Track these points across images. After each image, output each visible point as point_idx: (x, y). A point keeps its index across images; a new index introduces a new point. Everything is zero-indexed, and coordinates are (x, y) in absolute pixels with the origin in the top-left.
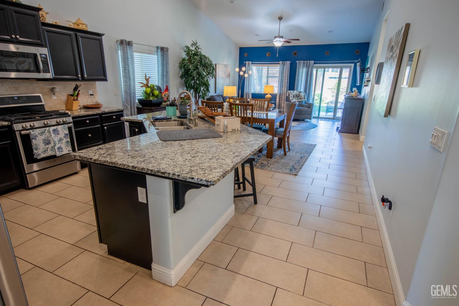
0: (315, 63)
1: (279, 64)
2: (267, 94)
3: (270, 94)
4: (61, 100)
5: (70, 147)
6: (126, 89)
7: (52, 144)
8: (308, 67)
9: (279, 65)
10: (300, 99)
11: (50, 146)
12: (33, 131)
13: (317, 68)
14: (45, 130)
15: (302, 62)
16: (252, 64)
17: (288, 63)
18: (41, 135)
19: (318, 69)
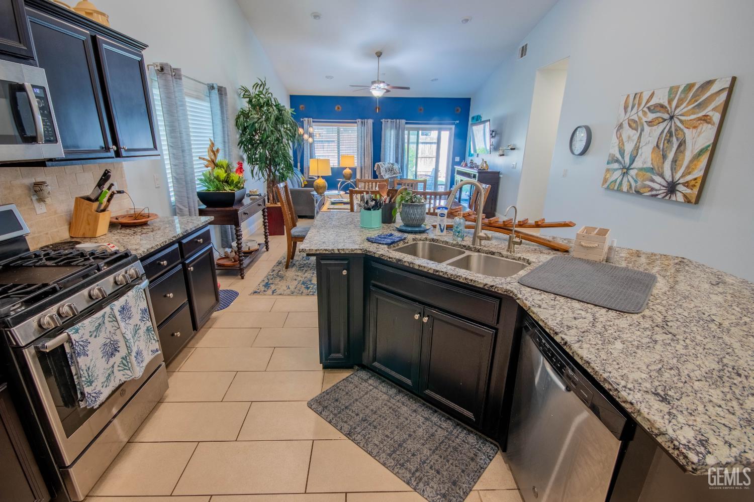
0: (406, 123)
1: (356, 122)
2: (345, 168)
3: (350, 168)
4: (55, 213)
5: (154, 342)
6: (178, 174)
7: (123, 351)
8: (398, 129)
9: (356, 125)
10: (394, 174)
11: (117, 358)
12: (77, 331)
13: (409, 129)
14: (104, 316)
15: (389, 120)
16: (313, 121)
17: (370, 122)
18: (96, 337)
19: (411, 132)
